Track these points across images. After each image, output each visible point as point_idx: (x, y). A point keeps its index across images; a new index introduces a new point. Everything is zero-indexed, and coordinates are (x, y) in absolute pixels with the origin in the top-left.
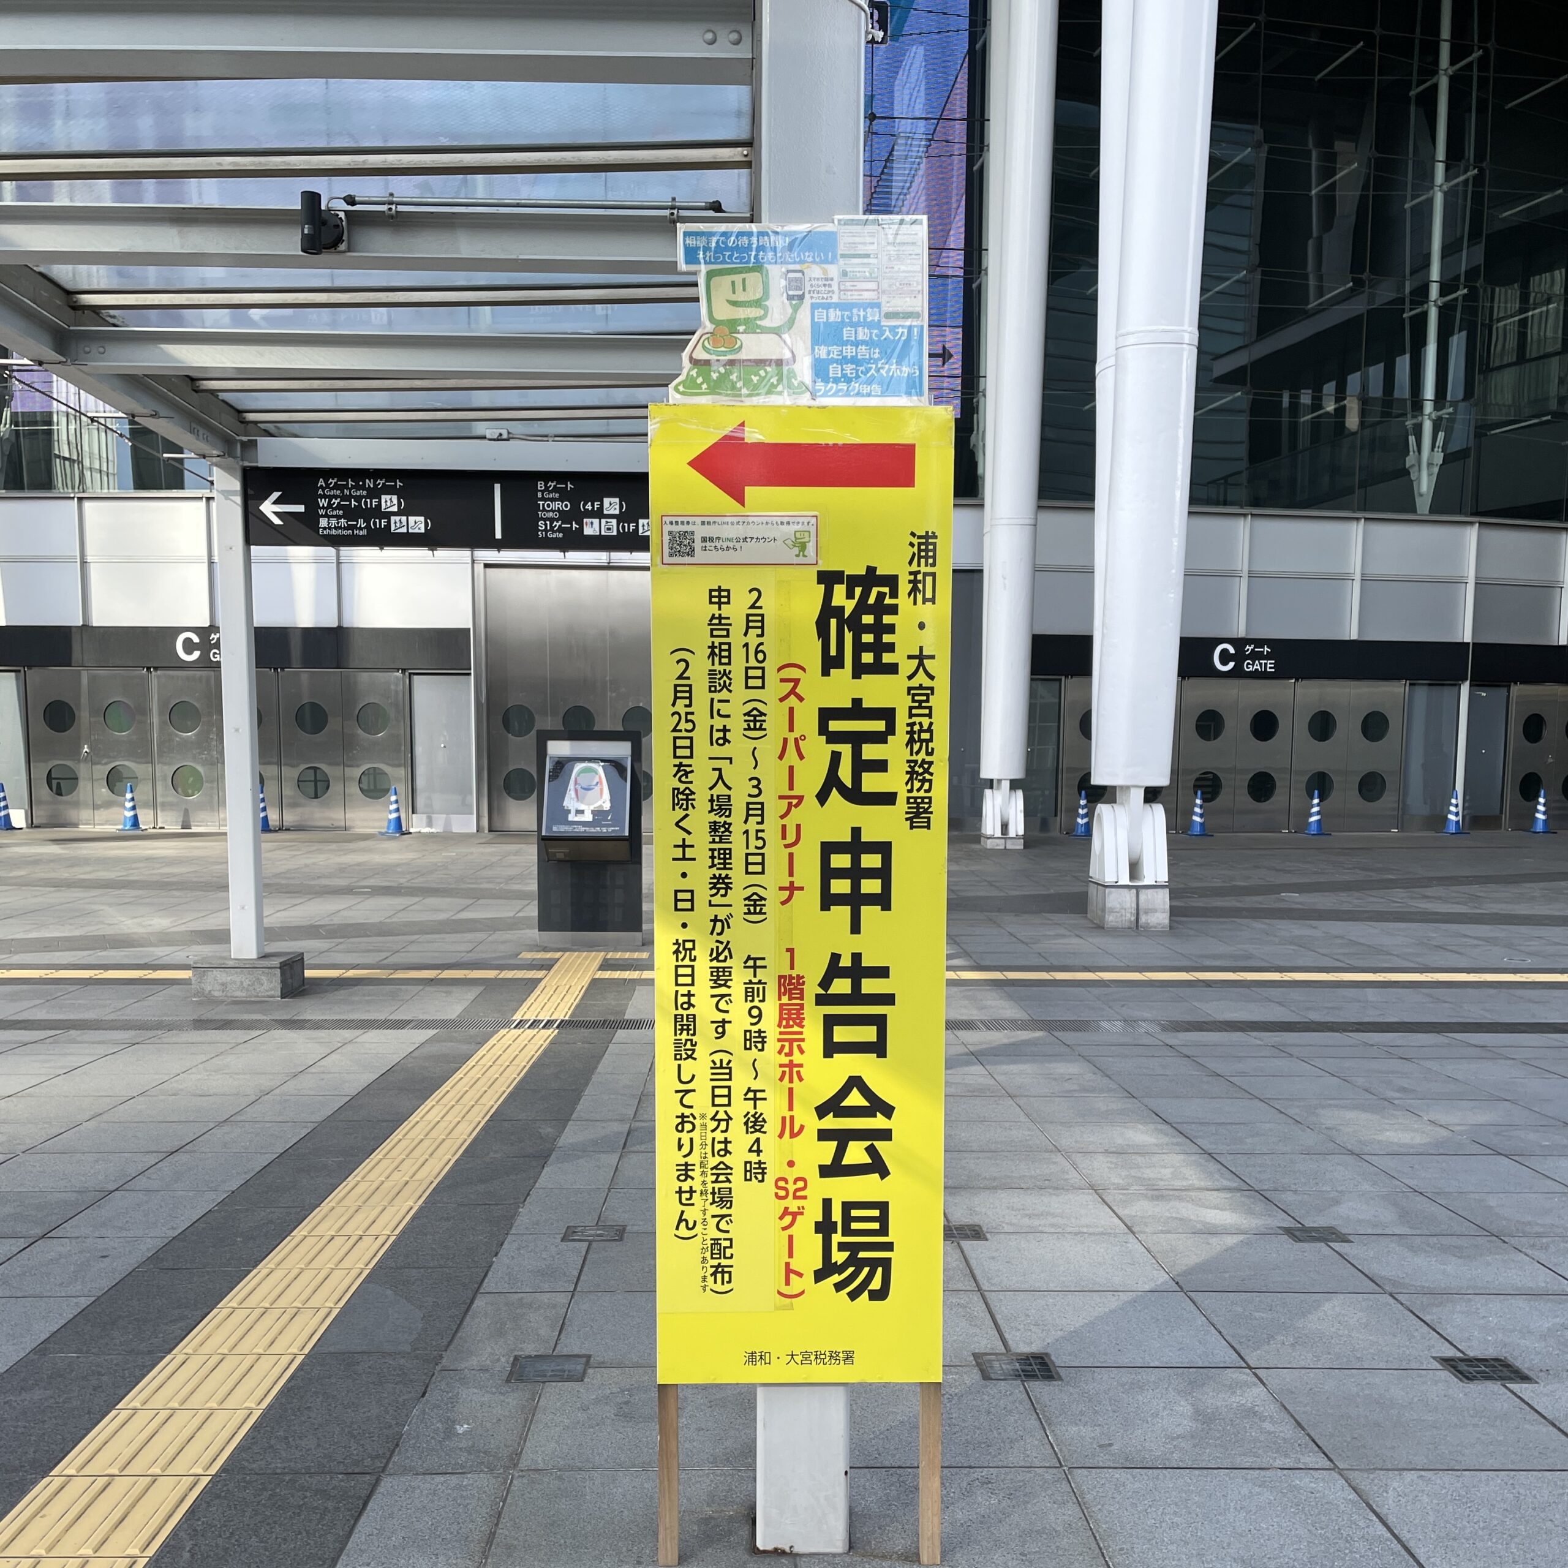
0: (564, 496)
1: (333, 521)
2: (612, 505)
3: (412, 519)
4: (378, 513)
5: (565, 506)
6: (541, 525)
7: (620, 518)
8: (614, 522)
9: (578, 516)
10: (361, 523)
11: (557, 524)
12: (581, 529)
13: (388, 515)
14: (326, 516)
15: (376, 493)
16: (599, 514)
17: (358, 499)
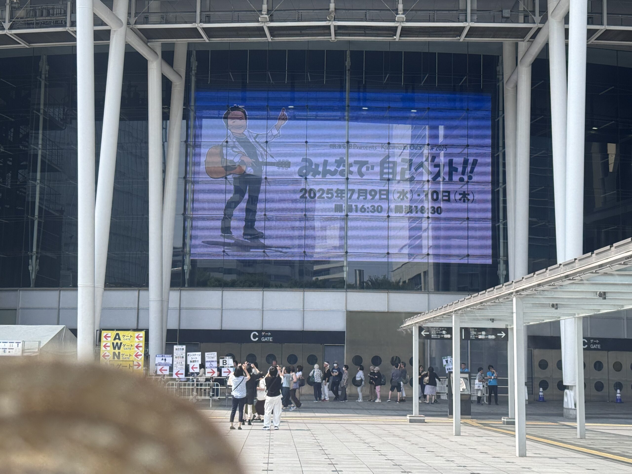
0: (475, 331)
1: (434, 336)
2: (484, 333)
3: (448, 335)
4: (442, 334)
5: (475, 333)
6: (471, 336)
7: (485, 335)
8: (484, 336)
9: (478, 335)
10: (439, 336)
11: (474, 336)
12: (478, 337)
13: (444, 334)
14: (433, 335)
15: (442, 331)
16: (481, 335)
17: (439, 332)
